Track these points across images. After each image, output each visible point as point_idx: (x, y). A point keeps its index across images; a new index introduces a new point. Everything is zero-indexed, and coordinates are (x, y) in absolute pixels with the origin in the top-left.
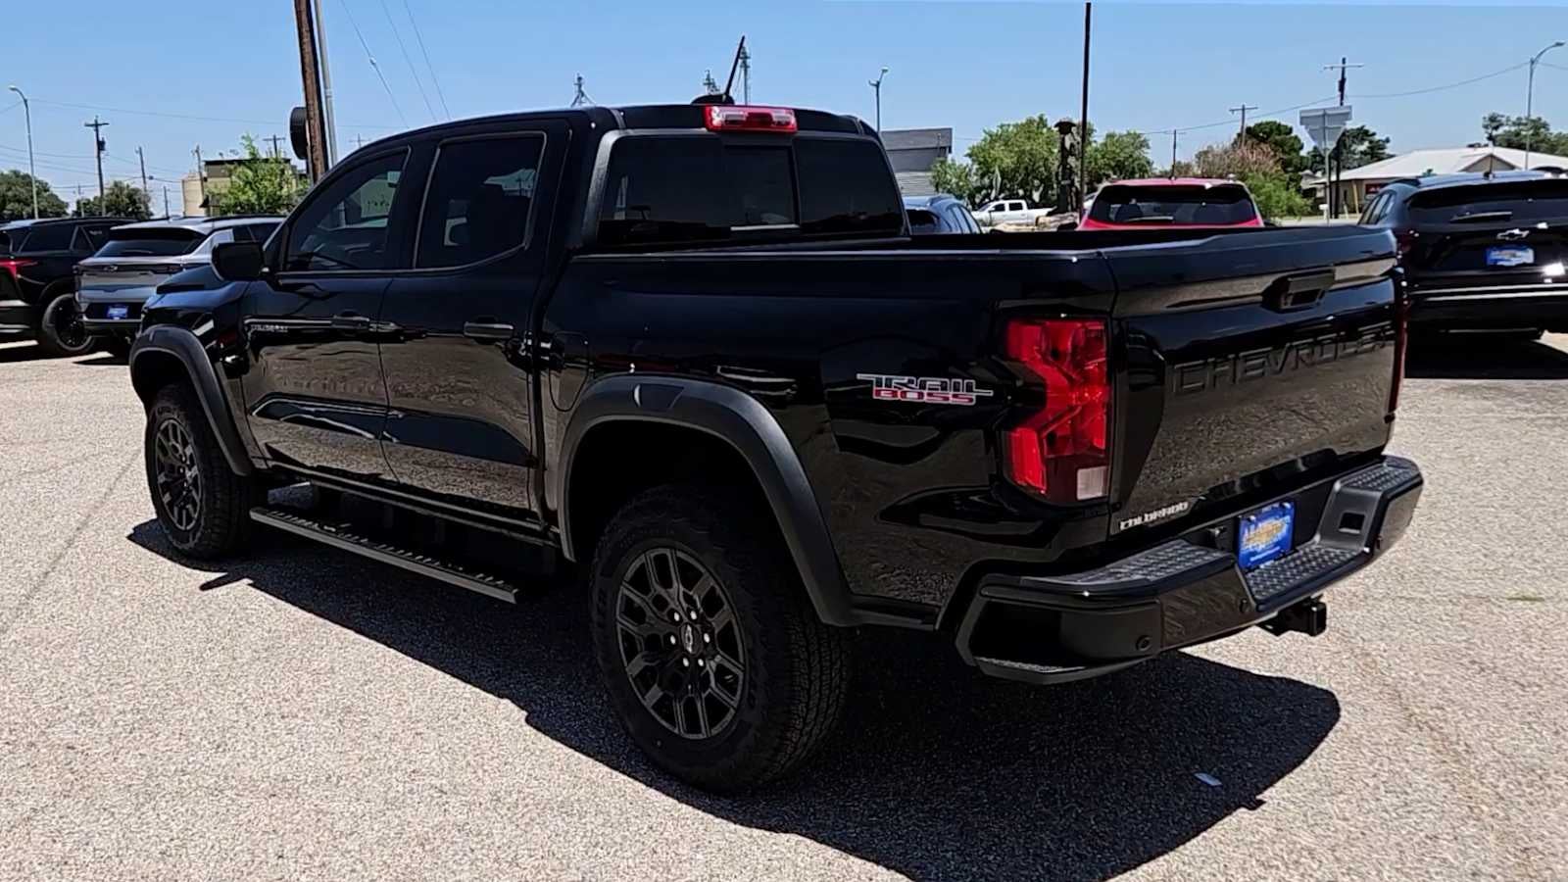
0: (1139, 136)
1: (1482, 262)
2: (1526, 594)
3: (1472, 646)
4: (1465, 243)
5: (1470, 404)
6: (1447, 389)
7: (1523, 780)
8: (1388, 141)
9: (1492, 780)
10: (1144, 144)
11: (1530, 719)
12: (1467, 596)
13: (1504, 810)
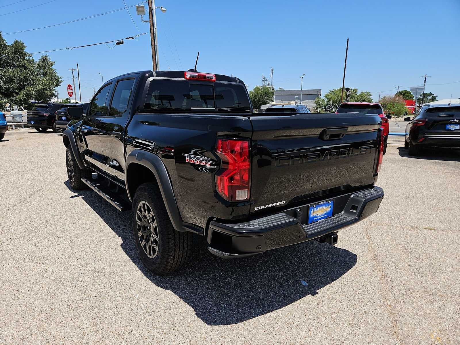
0: (369, 93)
1: (445, 128)
2: (430, 228)
3: (407, 244)
4: (440, 123)
5: (436, 168)
6: (431, 163)
7: (405, 293)
8: (437, 96)
9: (395, 292)
10: (371, 95)
11: (416, 271)
12: (412, 227)
13: (395, 304)
